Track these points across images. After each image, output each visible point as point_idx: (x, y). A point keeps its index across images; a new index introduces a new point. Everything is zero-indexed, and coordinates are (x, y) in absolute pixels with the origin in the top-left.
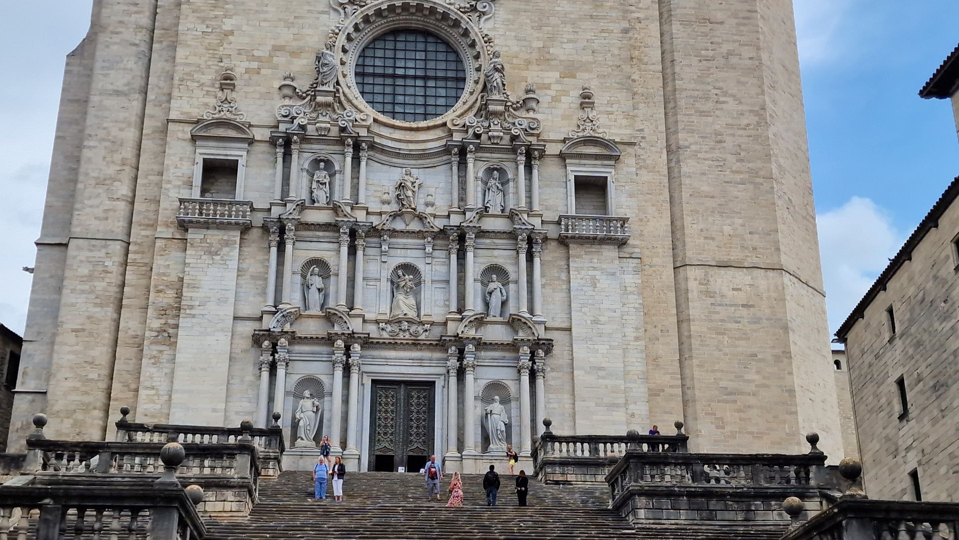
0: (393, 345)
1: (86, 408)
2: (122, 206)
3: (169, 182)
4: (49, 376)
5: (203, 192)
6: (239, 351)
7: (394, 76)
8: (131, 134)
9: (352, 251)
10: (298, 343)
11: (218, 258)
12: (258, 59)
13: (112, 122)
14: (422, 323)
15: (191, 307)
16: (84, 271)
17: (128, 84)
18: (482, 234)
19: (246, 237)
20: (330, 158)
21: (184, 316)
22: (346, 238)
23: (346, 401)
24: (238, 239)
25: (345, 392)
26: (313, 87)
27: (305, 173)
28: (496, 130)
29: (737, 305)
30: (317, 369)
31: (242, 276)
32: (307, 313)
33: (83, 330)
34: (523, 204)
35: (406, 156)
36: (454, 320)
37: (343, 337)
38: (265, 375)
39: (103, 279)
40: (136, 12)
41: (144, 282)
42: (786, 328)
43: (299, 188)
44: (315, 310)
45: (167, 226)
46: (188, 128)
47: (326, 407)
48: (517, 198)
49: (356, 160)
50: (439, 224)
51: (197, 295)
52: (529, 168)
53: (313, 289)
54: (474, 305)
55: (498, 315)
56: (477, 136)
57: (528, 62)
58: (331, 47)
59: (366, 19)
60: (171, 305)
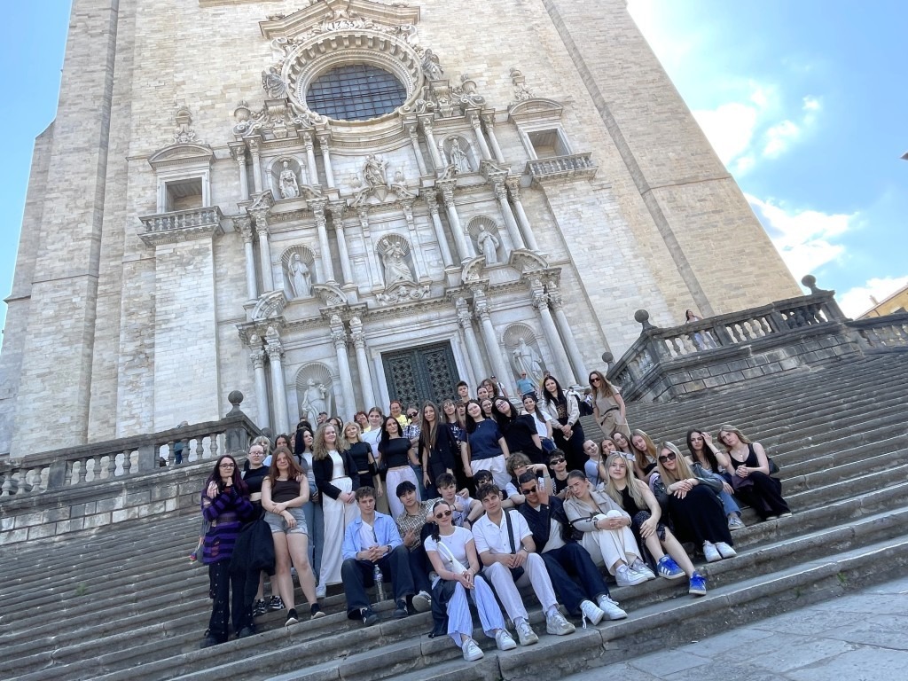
0: (396, 312)
2: (88, 243)
3: (133, 210)
5: (168, 209)
6: (228, 356)
7: (343, 99)
8: (93, 181)
9: (331, 232)
10: (291, 331)
11: (191, 267)
12: (212, 98)
13: (73, 174)
14: (420, 285)
15: (168, 321)
16: (49, 312)
17: (89, 141)
18: (459, 190)
19: (219, 244)
20: (293, 157)
21: (159, 331)
22: (321, 218)
24: (210, 246)
25: (355, 372)
27: (270, 175)
28: (445, 107)
29: (709, 213)
30: (318, 353)
31: (221, 281)
32: (295, 299)
33: (51, 373)
34: (490, 158)
35: (367, 144)
36: (453, 273)
37: (338, 312)
39: (71, 316)
40: (93, 87)
41: (114, 309)
43: (266, 186)
44: (304, 296)
45: (134, 249)
46: (148, 160)
47: (337, 391)
48: (482, 158)
49: (319, 156)
50: (414, 191)
51: (174, 307)
52: (486, 133)
53: (298, 275)
54: (470, 254)
55: (495, 259)
56: (431, 111)
59: (306, 53)
60: (145, 325)
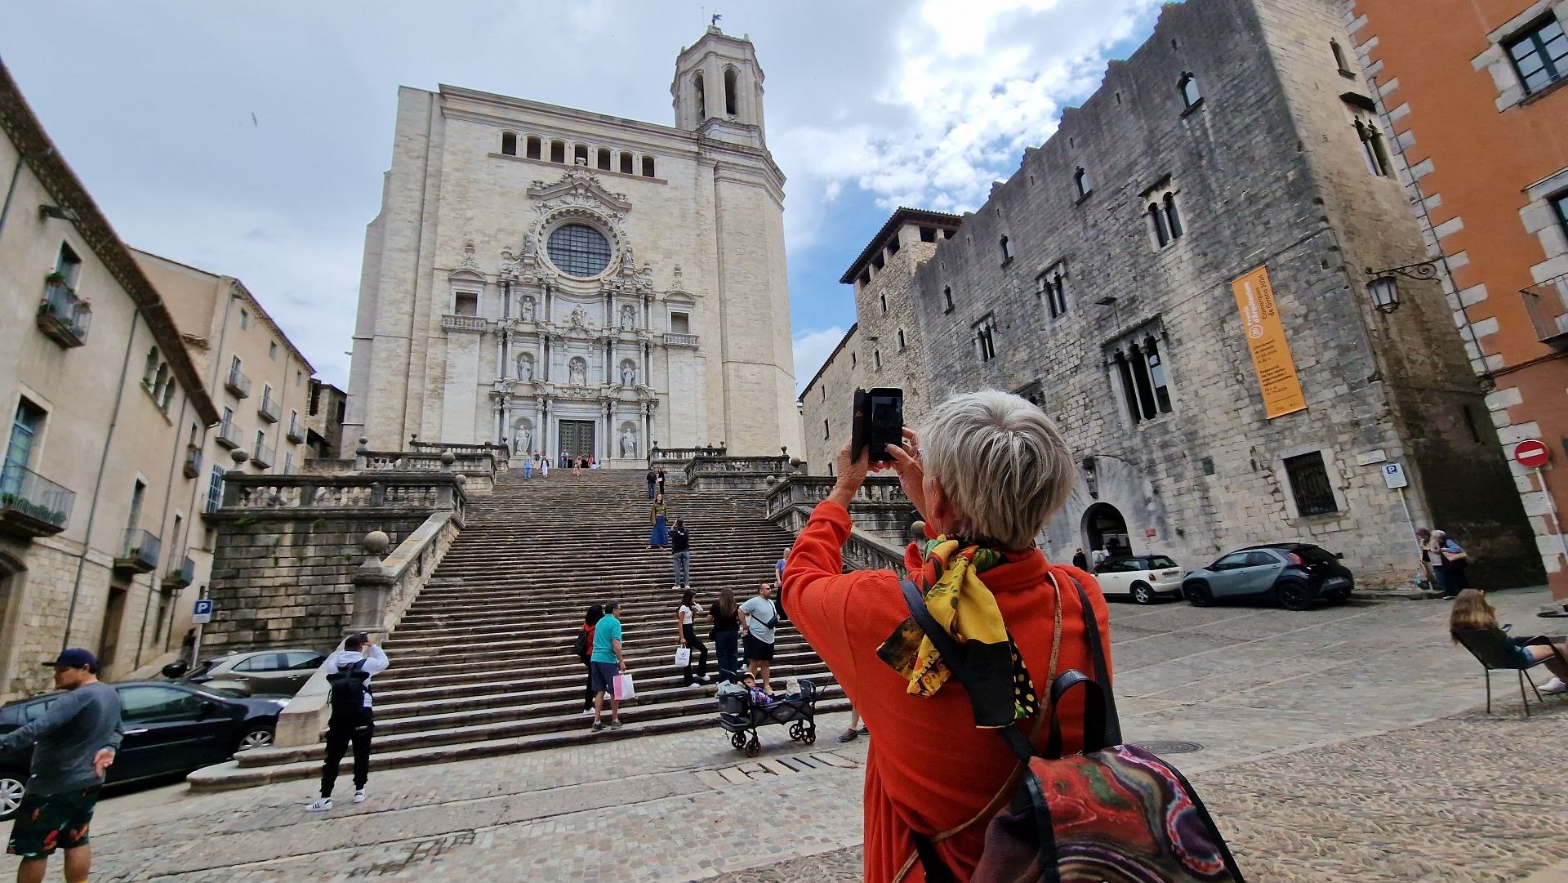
0: (571, 401)
1: (389, 434)
2: (407, 318)
3: (435, 305)
4: (365, 416)
5: (457, 311)
6: (481, 403)
7: (570, 251)
8: (410, 275)
9: (547, 348)
10: (516, 399)
11: (466, 350)
12: (486, 235)
13: (397, 267)
15: (452, 378)
16: (384, 355)
17: (408, 245)
18: (620, 341)
19: (483, 339)
21: (447, 382)
22: (543, 341)
23: (545, 431)
24: (478, 340)
25: (544, 426)
26: (522, 254)
28: (628, 284)
30: (528, 414)
31: (481, 361)
33: (385, 390)
34: (643, 326)
35: (577, 296)
36: (605, 388)
37: (542, 396)
38: (497, 416)
39: (396, 360)
40: (410, 202)
41: (421, 362)
42: (776, 395)
43: (515, 311)
44: (526, 381)
45: (435, 331)
46: (446, 274)
48: (640, 323)
49: (548, 297)
50: (596, 335)
51: (455, 371)
52: (646, 306)
53: (524, 370)
54: (616, 380)
55: (629, 386)
56: (618, 287)
57: (646, 248)
58: (532, 232)
59: (553, 217)
60: (439, 376)
